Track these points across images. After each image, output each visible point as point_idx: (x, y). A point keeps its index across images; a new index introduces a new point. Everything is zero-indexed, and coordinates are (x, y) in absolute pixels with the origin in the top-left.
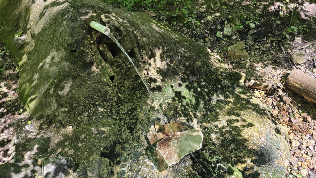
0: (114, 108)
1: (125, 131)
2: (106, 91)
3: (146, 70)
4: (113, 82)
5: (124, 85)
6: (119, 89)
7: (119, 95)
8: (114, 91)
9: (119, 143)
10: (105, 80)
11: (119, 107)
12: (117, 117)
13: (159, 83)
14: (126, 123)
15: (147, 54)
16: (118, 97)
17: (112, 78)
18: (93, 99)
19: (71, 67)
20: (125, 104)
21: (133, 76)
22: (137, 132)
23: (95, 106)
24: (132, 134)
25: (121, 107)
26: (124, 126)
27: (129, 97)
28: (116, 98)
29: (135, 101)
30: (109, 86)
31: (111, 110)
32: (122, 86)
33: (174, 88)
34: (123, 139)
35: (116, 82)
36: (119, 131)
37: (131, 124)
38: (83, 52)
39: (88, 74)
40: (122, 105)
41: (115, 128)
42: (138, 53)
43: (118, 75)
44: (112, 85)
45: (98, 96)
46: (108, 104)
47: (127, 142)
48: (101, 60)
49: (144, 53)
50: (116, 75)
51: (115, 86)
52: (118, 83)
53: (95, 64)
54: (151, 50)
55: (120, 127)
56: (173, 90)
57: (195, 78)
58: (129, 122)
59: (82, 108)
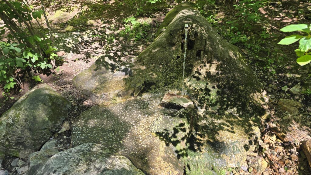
0: (167, 71)
1: (162, 83)
2: (170, 61)
3: (201, 66)
4: (177, 59)
5: (181, 64)
6: (178, 64)
7: (175, 67)
8: (173, 63)
9: (156, 85)
10: (174, 56)
11: (170, 72)
12: (165, 75)
13: (201, 77)
14: (166, 81)
15: (207, 59)
16: (174, 68)
17: (178, 57)
18: (162, 60)
19: (165, 42)
20: (174, 73)
21: (189, 63)
22: (167, 88)
23: (161, 64)
24: (164, 87)
25: (171, 73)
26: (164, 81)
27: (178, 72)
28: (172, 67)
29: (179, 75)
30: (174, 59)
31: (165, 71)
32: (179, 64)
33: (208, 86)
34: (158, 85)
35: (179, 60)
36: (160, 81)
37: (168, 83)
38: (174, 37)
39: (170, 49)
40: (172, 72)
41: (160, 79)
42: (202, 55)
43: (182, 57)
44: (175, 60)
45: (165, 61)
46: (167, 67)
47: (159, 87)
48: (179, 46)
49: (205, 57)
50: (181, 57)
51: (176, 62)
52: (179, 61)
53: (176, 46)
54: (211, 58)
55: (162, 80)
56: (206, 86)
57: (228, 92)
58: (168, 81)
59: (155, 62)
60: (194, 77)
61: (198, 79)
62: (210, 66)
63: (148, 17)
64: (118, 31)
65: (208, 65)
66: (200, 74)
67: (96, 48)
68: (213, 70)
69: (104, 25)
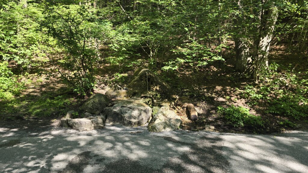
2: (142, 86)
3: (153, 87)
5: (146, 86)
7: (144, 87)
9: (138, 94)
10: (143, 84)
12: (140, 90)
15: (155, 84)
18: (139, 86)
19: (139, 79)
20: (144, 89)
21: (149, 86)
24: (141, 94)
25: (142, 89)
26: (140, 92)
29: (146, 90)
33: (156, 93)
38: (142, 77)
39: (141, 81)
42: (153, 83)
48: (145, 80)
53: (143, 80)
54: (157, 84)
58: (142, 92)
60: (152, 90)
61: (153, 91)
62: (157, 87)
63: (125, 73)
64: (112, 80)
65: (156, 87)
66: (153, 90)
67: (104, 86)
68: (158, 88)
69: (102, 78)
